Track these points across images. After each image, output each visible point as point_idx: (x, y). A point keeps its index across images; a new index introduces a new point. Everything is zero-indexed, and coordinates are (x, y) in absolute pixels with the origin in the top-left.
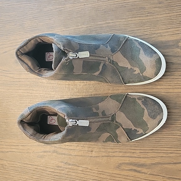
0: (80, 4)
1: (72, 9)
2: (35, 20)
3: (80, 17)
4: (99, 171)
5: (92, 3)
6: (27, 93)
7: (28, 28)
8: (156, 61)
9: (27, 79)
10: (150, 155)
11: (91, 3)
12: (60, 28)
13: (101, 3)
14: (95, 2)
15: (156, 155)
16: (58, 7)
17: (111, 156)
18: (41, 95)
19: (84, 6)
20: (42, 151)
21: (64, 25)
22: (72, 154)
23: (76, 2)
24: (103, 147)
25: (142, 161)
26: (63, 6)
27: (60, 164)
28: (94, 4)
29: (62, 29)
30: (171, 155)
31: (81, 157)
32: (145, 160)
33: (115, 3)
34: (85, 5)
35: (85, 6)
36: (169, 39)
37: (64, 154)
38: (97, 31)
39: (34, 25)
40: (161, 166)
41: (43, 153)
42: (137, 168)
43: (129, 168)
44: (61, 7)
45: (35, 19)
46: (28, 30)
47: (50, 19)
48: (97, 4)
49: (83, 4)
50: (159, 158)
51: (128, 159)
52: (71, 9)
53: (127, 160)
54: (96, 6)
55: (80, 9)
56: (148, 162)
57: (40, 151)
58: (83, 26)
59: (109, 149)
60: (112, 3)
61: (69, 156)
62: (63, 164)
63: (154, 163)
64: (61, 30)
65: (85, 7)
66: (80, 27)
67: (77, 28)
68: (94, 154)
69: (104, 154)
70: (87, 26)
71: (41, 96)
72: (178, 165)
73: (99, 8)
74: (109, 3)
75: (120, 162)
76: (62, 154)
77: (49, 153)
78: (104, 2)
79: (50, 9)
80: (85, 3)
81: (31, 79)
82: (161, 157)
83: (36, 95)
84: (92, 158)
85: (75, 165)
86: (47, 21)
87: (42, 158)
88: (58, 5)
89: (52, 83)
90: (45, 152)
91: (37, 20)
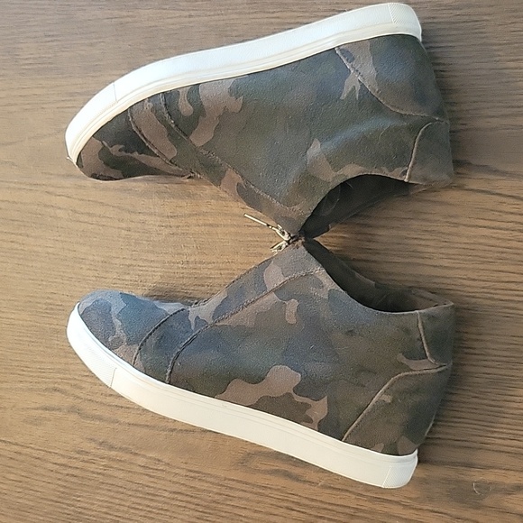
0: (178, 13)
1: (157, 24)
2: (51, 44)
4: (191, 471)
5: (212, 13)
6: (12, 242)
7: (27, 62)
9: (14, 202)
11: (208, 13)
13: (235, 16)
14: (219, 12)
16: (116, 13)
18: (50, 250)
19: (187, 19)
20: (38, 406)
22: (122, 420)
23: (167, 7)
27: (87, 446)
28: (217, 17)
31: (145, 430)
33: (273, 20)
34: (190, 16)
35: (191, 19)
37: (100, 418)
39: (47, 56)
41: (40, 411)
42: (293, 467)
43: (272, 468)
44: (125, 14)
45: (50, 39)
46: (27, 67)
47: (91, 45)
48: (225, 17)
49: (187, 13)
52: (153, 24)
54: (222, 23)
55: (178, 26)
57: (33, 406)
60: (265, 20)
61: (112, 426)
62: (93, 445)
65: (190, 22)
71: (48, 253)
73: (229, 28)
74: (257, 20)
75: (249, 449)
76: (94, 418)
77: (58, 412)
78: (243, 16)
79: (95, 17)
80: (192, 13)
81: (25, 204)
83: (35, 249)
84: (174, 433)
85: (127, 449)
86: (82, 48)
87: (37, 425)
88: (118, 9)
89: (82, 219)
90: (46, 409)
91: (55, 43)
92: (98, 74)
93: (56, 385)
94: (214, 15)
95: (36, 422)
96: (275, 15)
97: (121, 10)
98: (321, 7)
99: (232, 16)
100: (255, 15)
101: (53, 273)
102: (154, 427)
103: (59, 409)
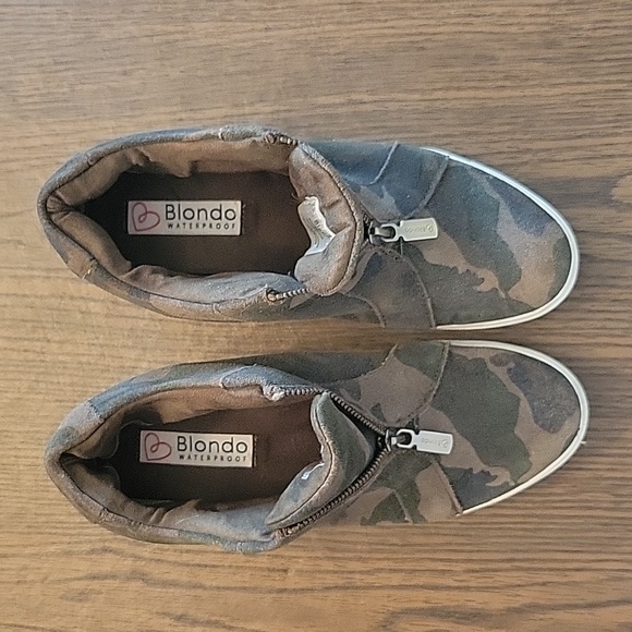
0: (249, 26)
1: (219, 41)
2: (65, 74)
3: (248, 73)
5: (298, 25)
6: (25, 351)
7: (30, 100)
8: (555, 249)
9: (25, 296)
10: (502, 578)
11: (293, 24)
12: (169, 109)
13: (331, 27)
14: (309, 23)
15: (524, 577)
16: (159, 28)
17: (357, 588)
18: (84, 359)
19: (263, 34)
20: (81, 575)
21: (183, 97)
22: (208, 584)
23: (233, 18)
24: (329, 554)
25: (476, 600)
26: (181, 28)
28: (305, 30)
29: (175, 113)
30: (578, 577)
31: (242, 594)
32: (485, 596)
33: (386, 31)
34: (267, 29)
35: (271, 33)
36: (579, 174)
37: (174, 584)
38: (315, 129)
39: (60, 90)
40: (542, 616)
41: (86, 582)
42: (457, 625)
44: (170, 28)
45: (62, 67)
46: (31, 107)
47: (125, 73)
48: (317, 29)
49: (263, 26)
50: (536, 588)
51: (422, 594)
52: (214, 41)
53: (418, 599)
54: (313, 37)
55: (250, 43)
56: (496, 602)
57: (75, 575)
58: (260, 107)
59: (350, 559)
60: (375, 32)
61: (193, 592)
62: (168, 620)
63: (517, 605)
64: (173, 117)
65: (267, 38)
66: (247, 110)
67: (235, 111)
68: (293, 580)
69: (331, 580)
70: (276, 108)
71: (80, 363)
72: (599, 611)
73: (323, 44)
74: (361, 32)
75: (393, 606)
76: (166, 584)
77: (111, 581)
78: (342, 27)
79: (127, 35)
80: (270, 25)
81: (42, 297)
82: (544, 584)
83: (61, 358)
84: (285, 595)
85: (217, 622)
86: (111, 78)
87: (81, 600)
88: (162, 24)
89: (128, 314)
90: (94, 578)
91: (71, 73)
92: (137, 113)
93: (107, 544)
94: (301, 27)
95: (82, 596)
96: (387, 24)
97: (167, 23)
98: (452, 12)
99: (327, 28)
100: (360, 25)
101: (90, 389)
102: (255, 588)
103: (114, 577)
